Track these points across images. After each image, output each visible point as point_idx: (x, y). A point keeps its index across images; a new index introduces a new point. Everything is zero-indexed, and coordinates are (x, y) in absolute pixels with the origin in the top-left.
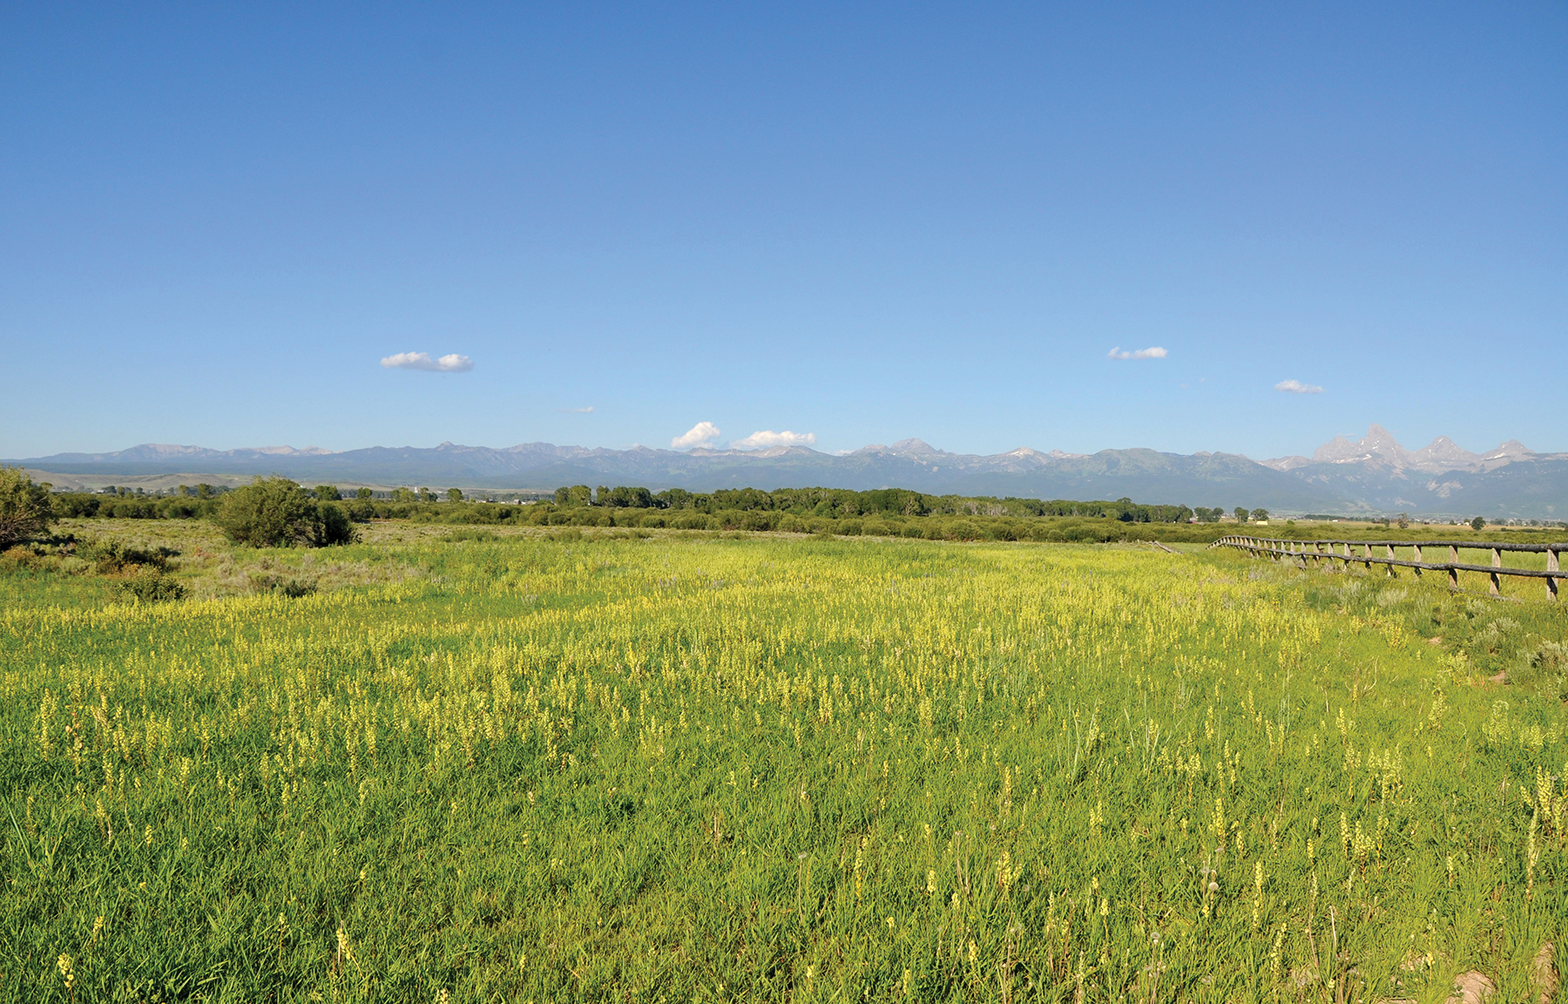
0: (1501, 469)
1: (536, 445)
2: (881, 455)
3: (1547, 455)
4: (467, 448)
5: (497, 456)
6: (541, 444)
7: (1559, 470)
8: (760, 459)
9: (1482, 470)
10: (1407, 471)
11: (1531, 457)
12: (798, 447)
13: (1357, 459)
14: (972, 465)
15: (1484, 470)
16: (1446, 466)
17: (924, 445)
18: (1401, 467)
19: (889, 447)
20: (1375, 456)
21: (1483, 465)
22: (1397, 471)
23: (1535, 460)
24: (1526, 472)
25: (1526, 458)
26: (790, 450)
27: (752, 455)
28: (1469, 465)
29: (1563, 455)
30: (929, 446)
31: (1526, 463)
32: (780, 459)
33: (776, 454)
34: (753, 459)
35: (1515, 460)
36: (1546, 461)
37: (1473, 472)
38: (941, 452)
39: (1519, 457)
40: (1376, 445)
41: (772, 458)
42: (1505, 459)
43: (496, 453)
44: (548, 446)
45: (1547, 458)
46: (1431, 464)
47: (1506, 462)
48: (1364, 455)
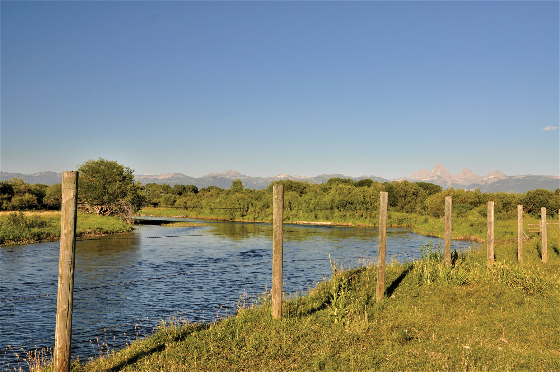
0: (494, 183)
1: (47, 173)
2: (218, 177)
3: (513, 176)
4: (10, 174)
5: (26, 178)
6: (49, 172)
7: (519, 183)
8: (159, 180)
9: (486, 183)
10: (453, 184)
11: (507, 178)
12: (178, 174)
13: (431, 179)
14: (259, 182)
15: (487, 183)
16: (469, 182)
17: (237, 173)
18: (450, 182)
19: (220, 174)
20: (439, 177)
21: (487, 181)
22: (448, 184)
23: (509, 179)
24: (506, 184)
25: (505, 178)
26: (174, 175)
27: (155, 178)
28: (481, 181)
29: (520, 177)
30: (239, 174)
31: (506, 180)
32: (170, 179)
33: (167, 177)
34: (156, 179)
35: (500, 179)
36: (514, 179)
37: (482, 184)
38: (244, 176)
39: (502, 178)
40: (438, 173)
41: (165, 179)
42: (496, 178)
43: (26, 176)
44: (54, 173)
45: (514, 178)
46: (463, 181)
47: (496, 180)
48: (434, 177)
